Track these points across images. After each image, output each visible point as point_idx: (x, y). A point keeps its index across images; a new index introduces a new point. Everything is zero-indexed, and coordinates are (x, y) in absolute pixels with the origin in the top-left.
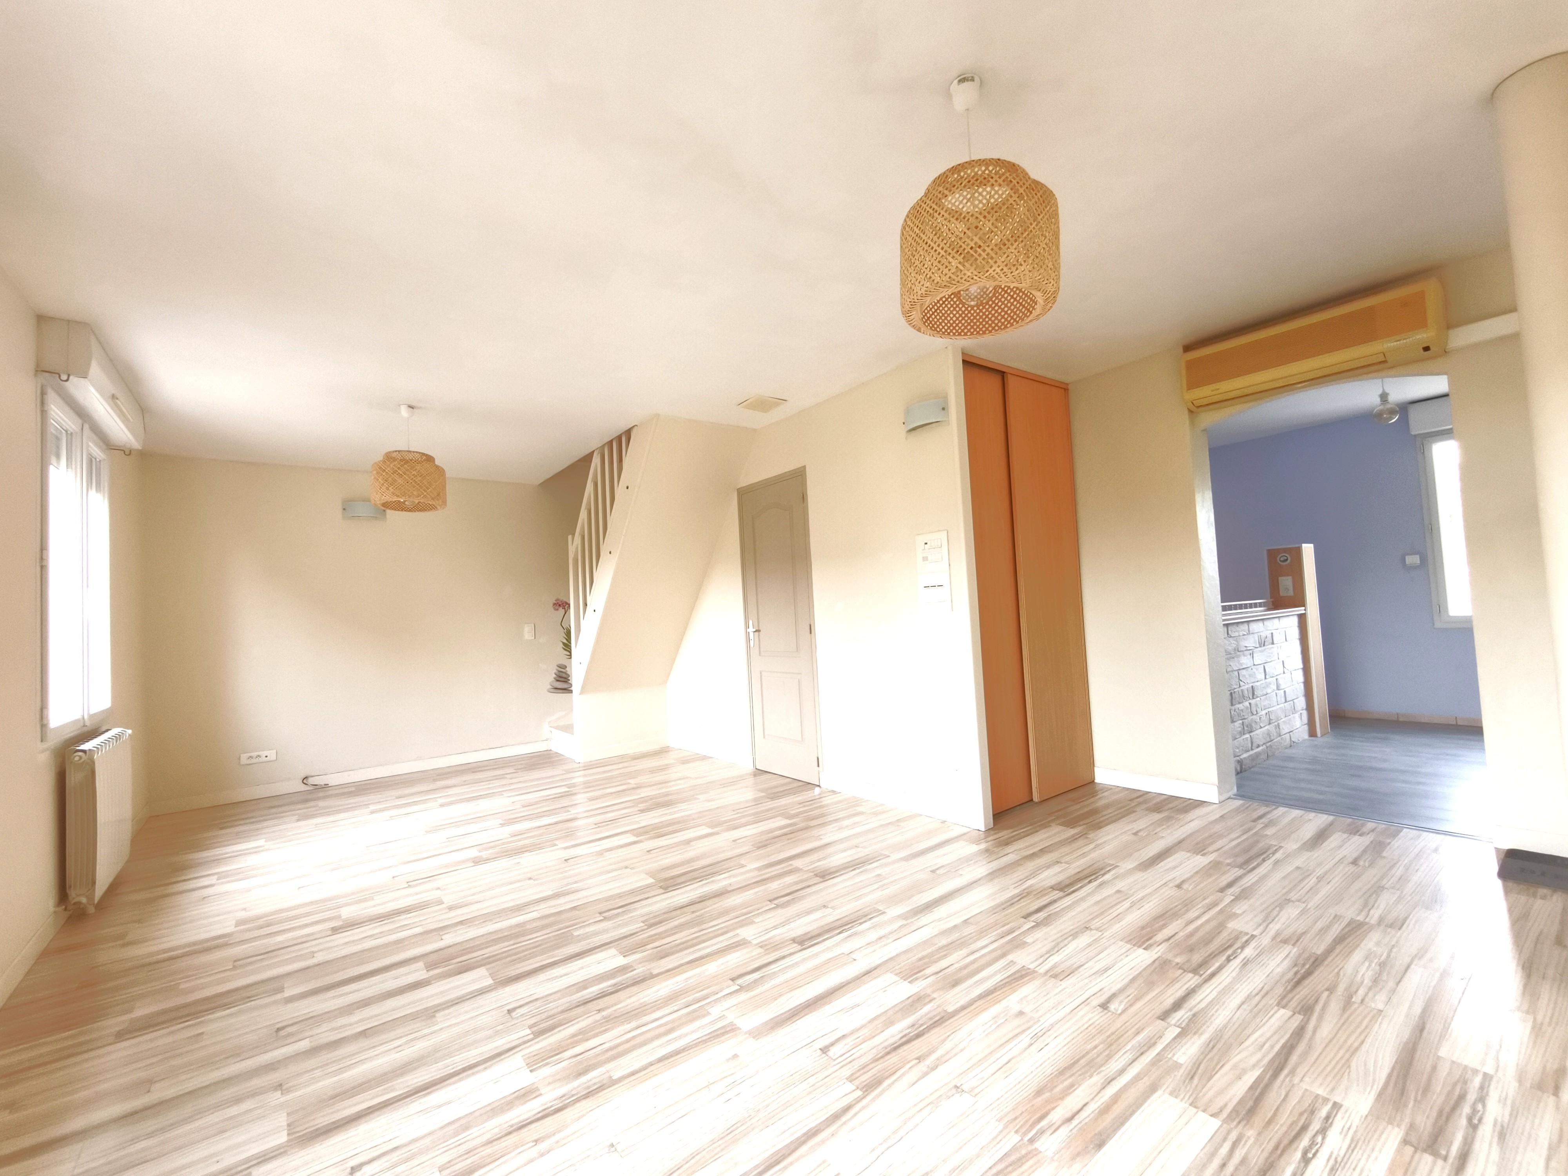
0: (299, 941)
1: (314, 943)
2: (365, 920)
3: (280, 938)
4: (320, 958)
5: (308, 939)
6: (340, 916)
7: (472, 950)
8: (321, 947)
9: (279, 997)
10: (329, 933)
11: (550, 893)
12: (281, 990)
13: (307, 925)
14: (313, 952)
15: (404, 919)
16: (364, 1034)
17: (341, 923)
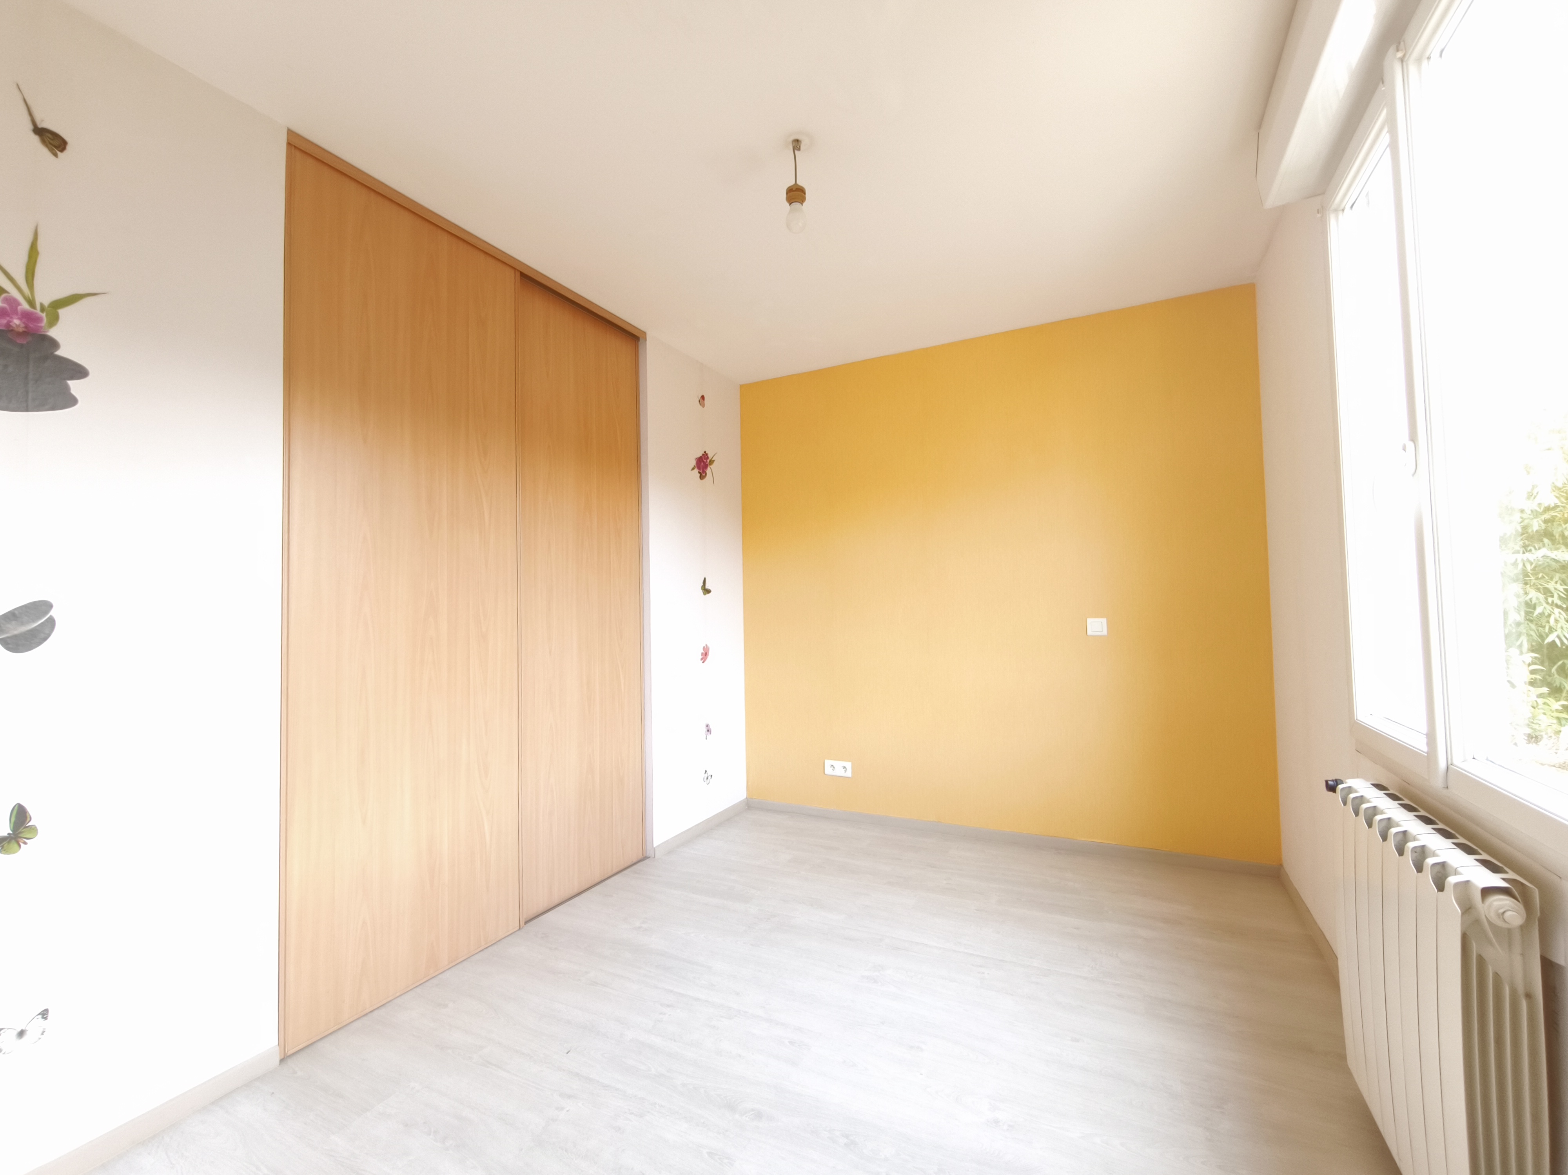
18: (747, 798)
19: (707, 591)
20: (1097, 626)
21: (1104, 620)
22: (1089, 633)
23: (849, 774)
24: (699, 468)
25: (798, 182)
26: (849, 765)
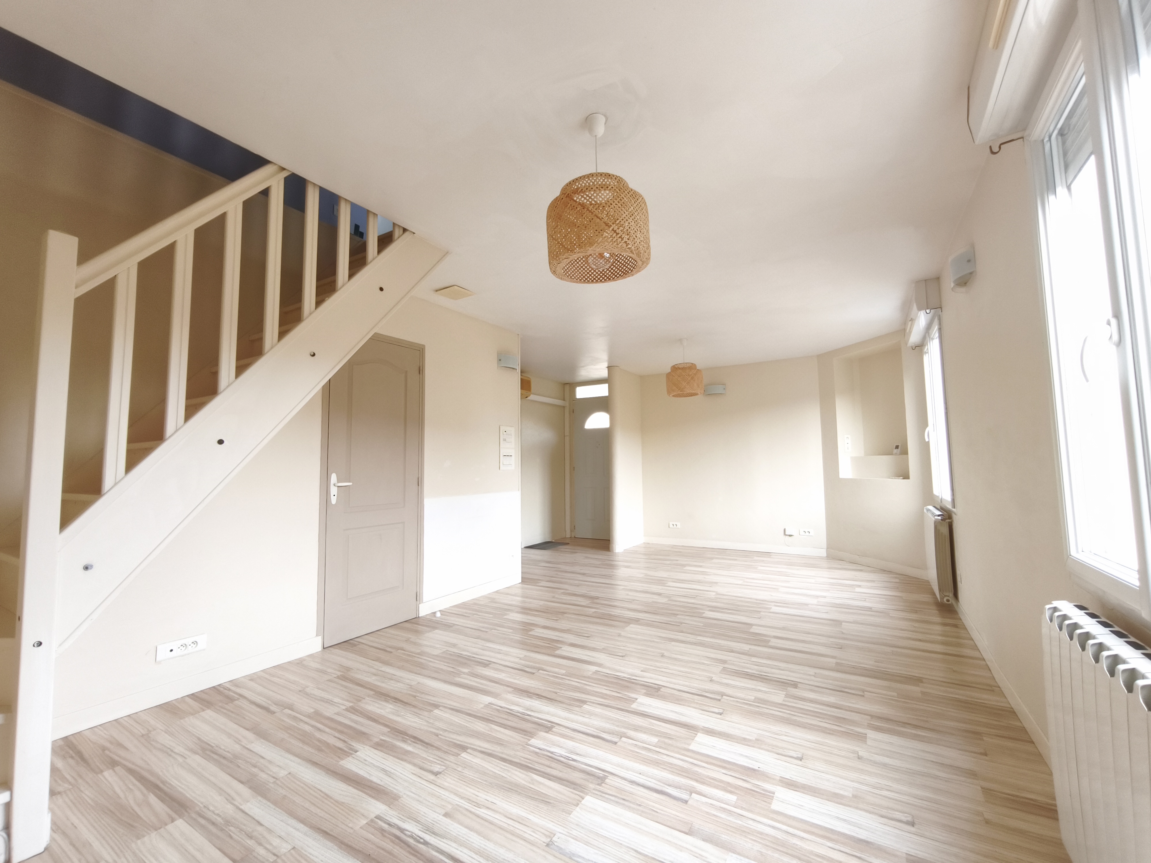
0: (820, 689)
1: (811, 683)
2: (774, 683)
3: (832, 699)
4: (812, 671)
5: (816, 689)
6: (787, 696)
7: (744, 639)
8: (808, 677)
9: (839, 661)
10: (799, 685)
11: (673, 643)
12: (837, 664)
13: (812, 701)
14: (814, 676)
15: (753, 669)
16: (809, 633)
17: (789, 688)
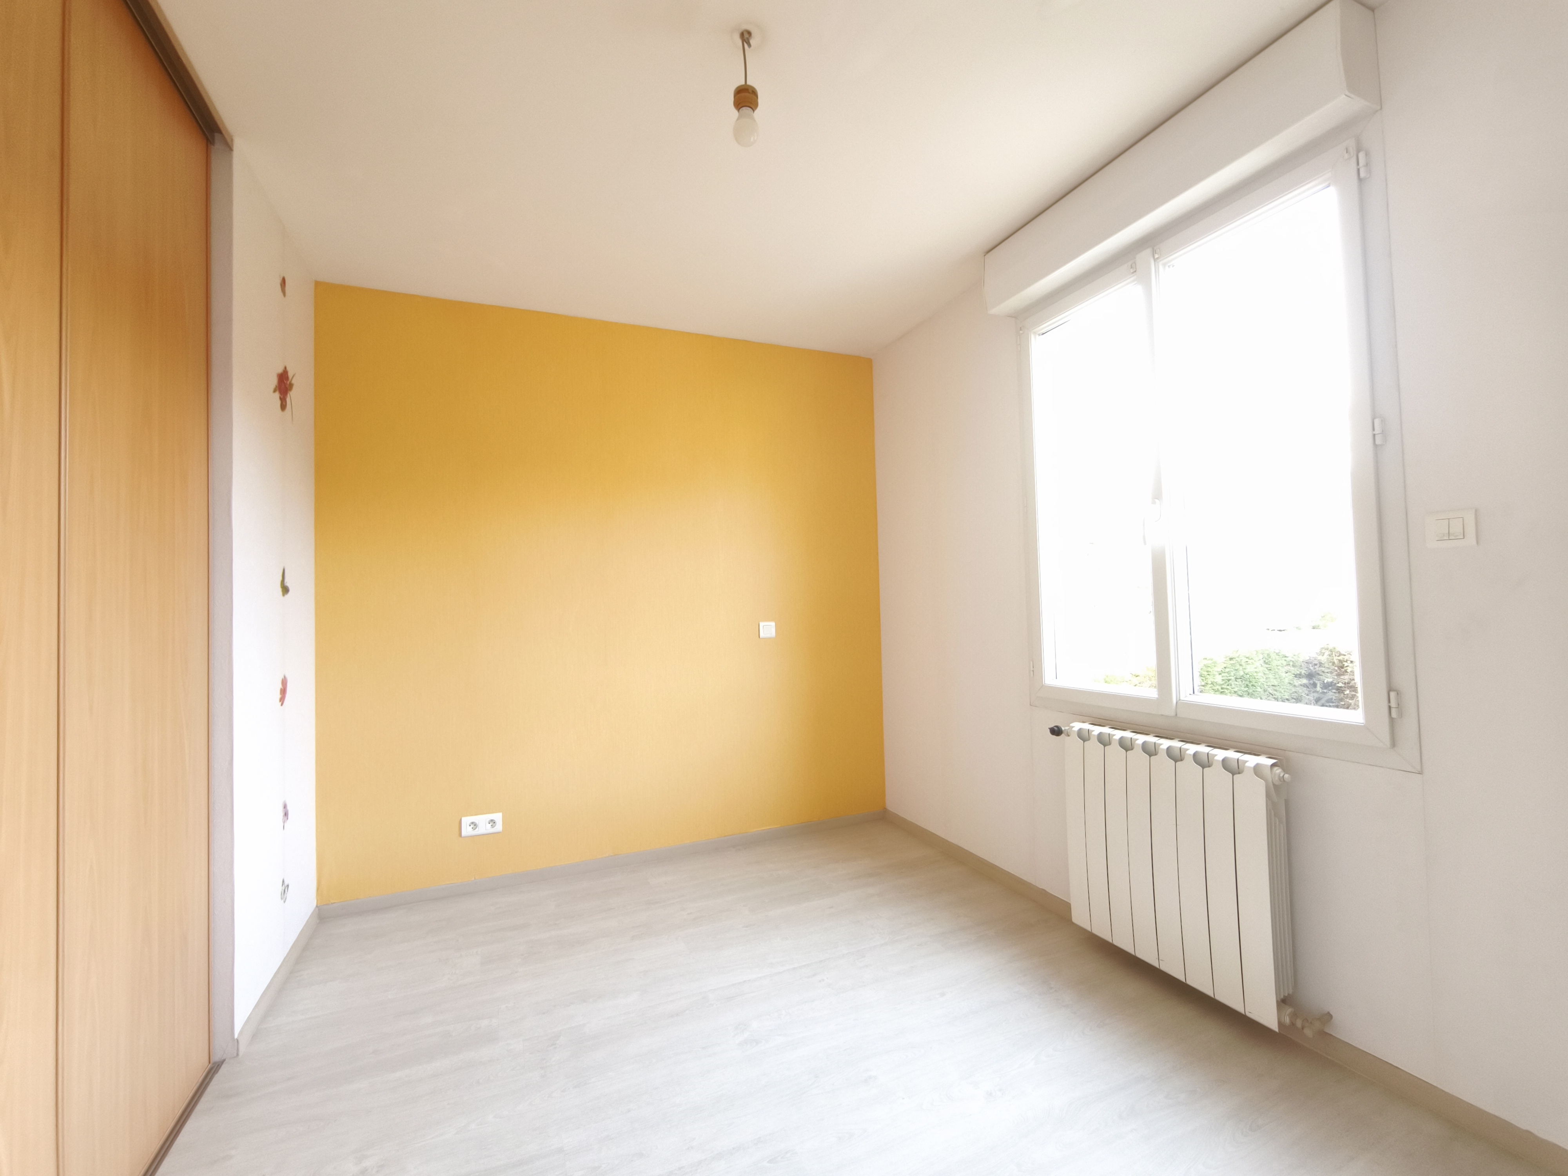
18: (317, 906)
19: (285, 590)
20: (768, 629)
21: (773, 624)
22: (762, 635)
23: (499, 827)
24: (281, 393)
25: (748, 83)
26: (498, 817)
